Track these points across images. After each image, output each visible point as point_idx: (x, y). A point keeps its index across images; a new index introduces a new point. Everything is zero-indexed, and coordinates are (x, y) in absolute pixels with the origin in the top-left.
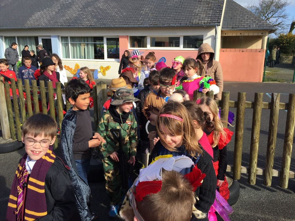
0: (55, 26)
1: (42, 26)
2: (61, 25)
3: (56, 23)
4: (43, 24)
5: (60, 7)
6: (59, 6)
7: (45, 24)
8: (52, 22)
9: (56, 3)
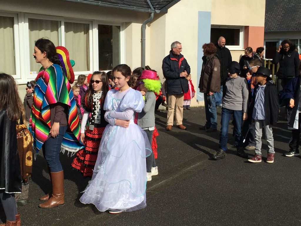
0: (289, 29)
1: (273, 30)
2: (296, 29)
3: (288, 26)
4: (273, 29)
5: (283, 11)
6: (281, 9)
7: (275, 28)
8: (283, 26)
9: (276, 7)
